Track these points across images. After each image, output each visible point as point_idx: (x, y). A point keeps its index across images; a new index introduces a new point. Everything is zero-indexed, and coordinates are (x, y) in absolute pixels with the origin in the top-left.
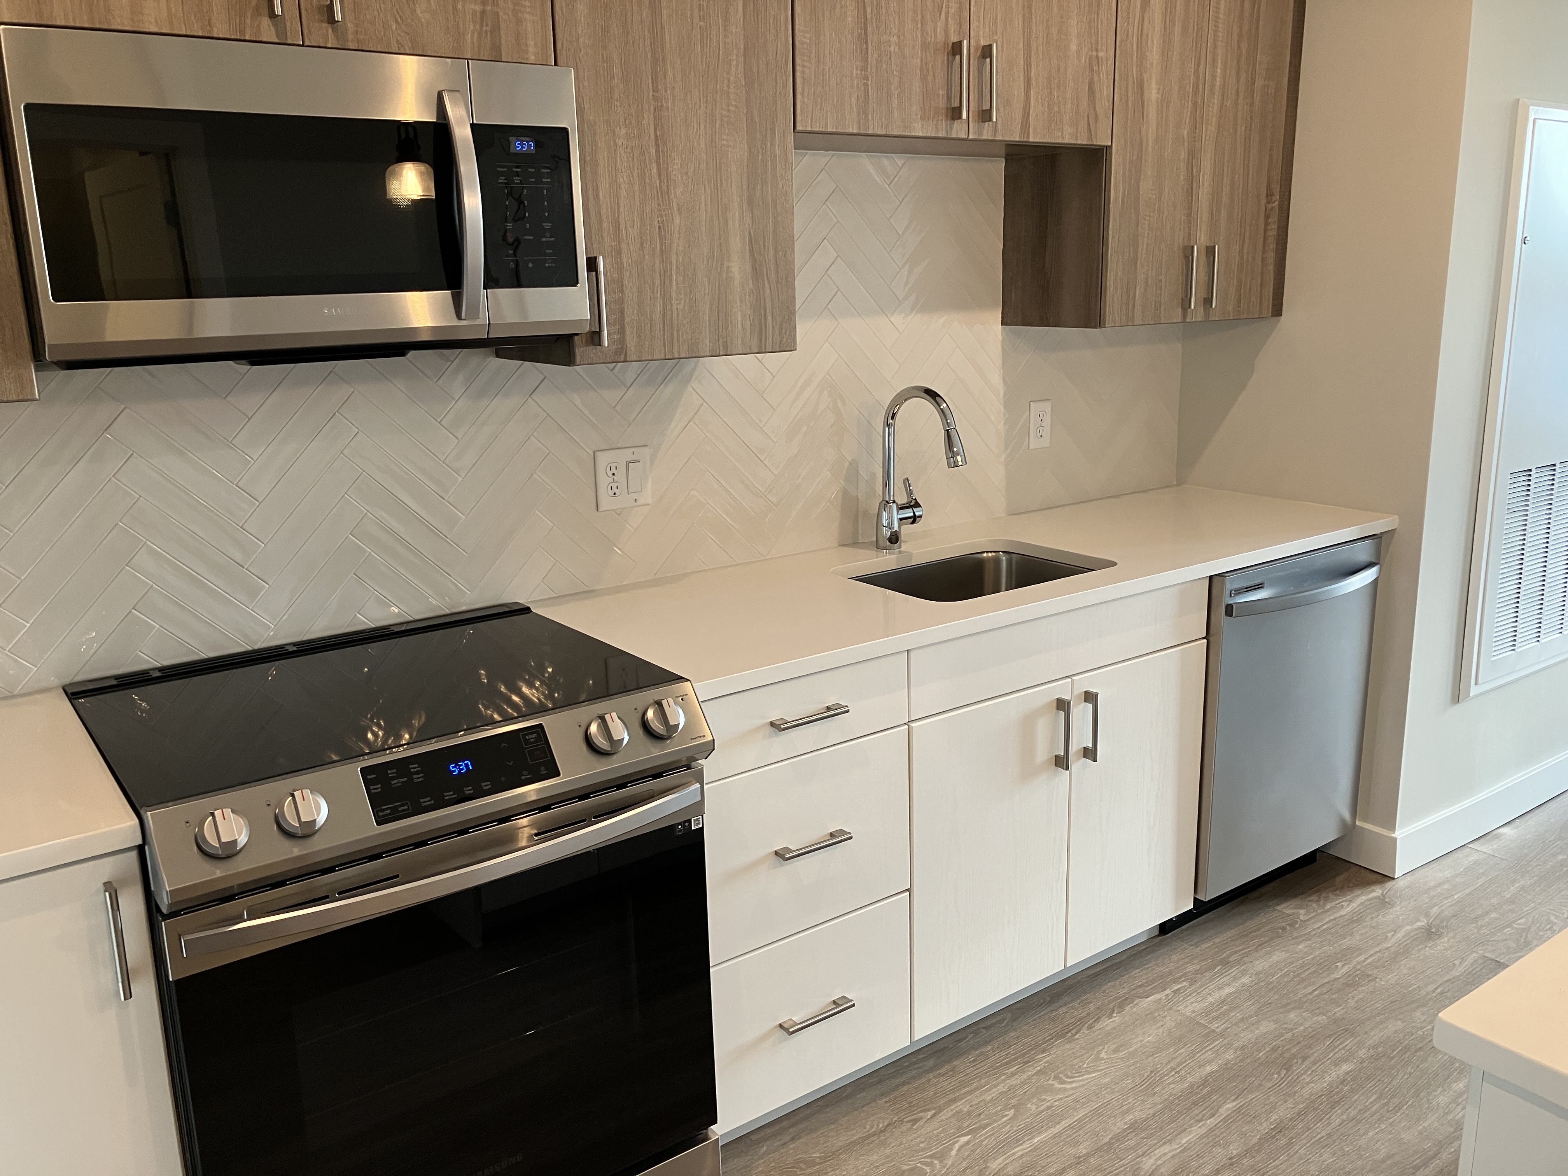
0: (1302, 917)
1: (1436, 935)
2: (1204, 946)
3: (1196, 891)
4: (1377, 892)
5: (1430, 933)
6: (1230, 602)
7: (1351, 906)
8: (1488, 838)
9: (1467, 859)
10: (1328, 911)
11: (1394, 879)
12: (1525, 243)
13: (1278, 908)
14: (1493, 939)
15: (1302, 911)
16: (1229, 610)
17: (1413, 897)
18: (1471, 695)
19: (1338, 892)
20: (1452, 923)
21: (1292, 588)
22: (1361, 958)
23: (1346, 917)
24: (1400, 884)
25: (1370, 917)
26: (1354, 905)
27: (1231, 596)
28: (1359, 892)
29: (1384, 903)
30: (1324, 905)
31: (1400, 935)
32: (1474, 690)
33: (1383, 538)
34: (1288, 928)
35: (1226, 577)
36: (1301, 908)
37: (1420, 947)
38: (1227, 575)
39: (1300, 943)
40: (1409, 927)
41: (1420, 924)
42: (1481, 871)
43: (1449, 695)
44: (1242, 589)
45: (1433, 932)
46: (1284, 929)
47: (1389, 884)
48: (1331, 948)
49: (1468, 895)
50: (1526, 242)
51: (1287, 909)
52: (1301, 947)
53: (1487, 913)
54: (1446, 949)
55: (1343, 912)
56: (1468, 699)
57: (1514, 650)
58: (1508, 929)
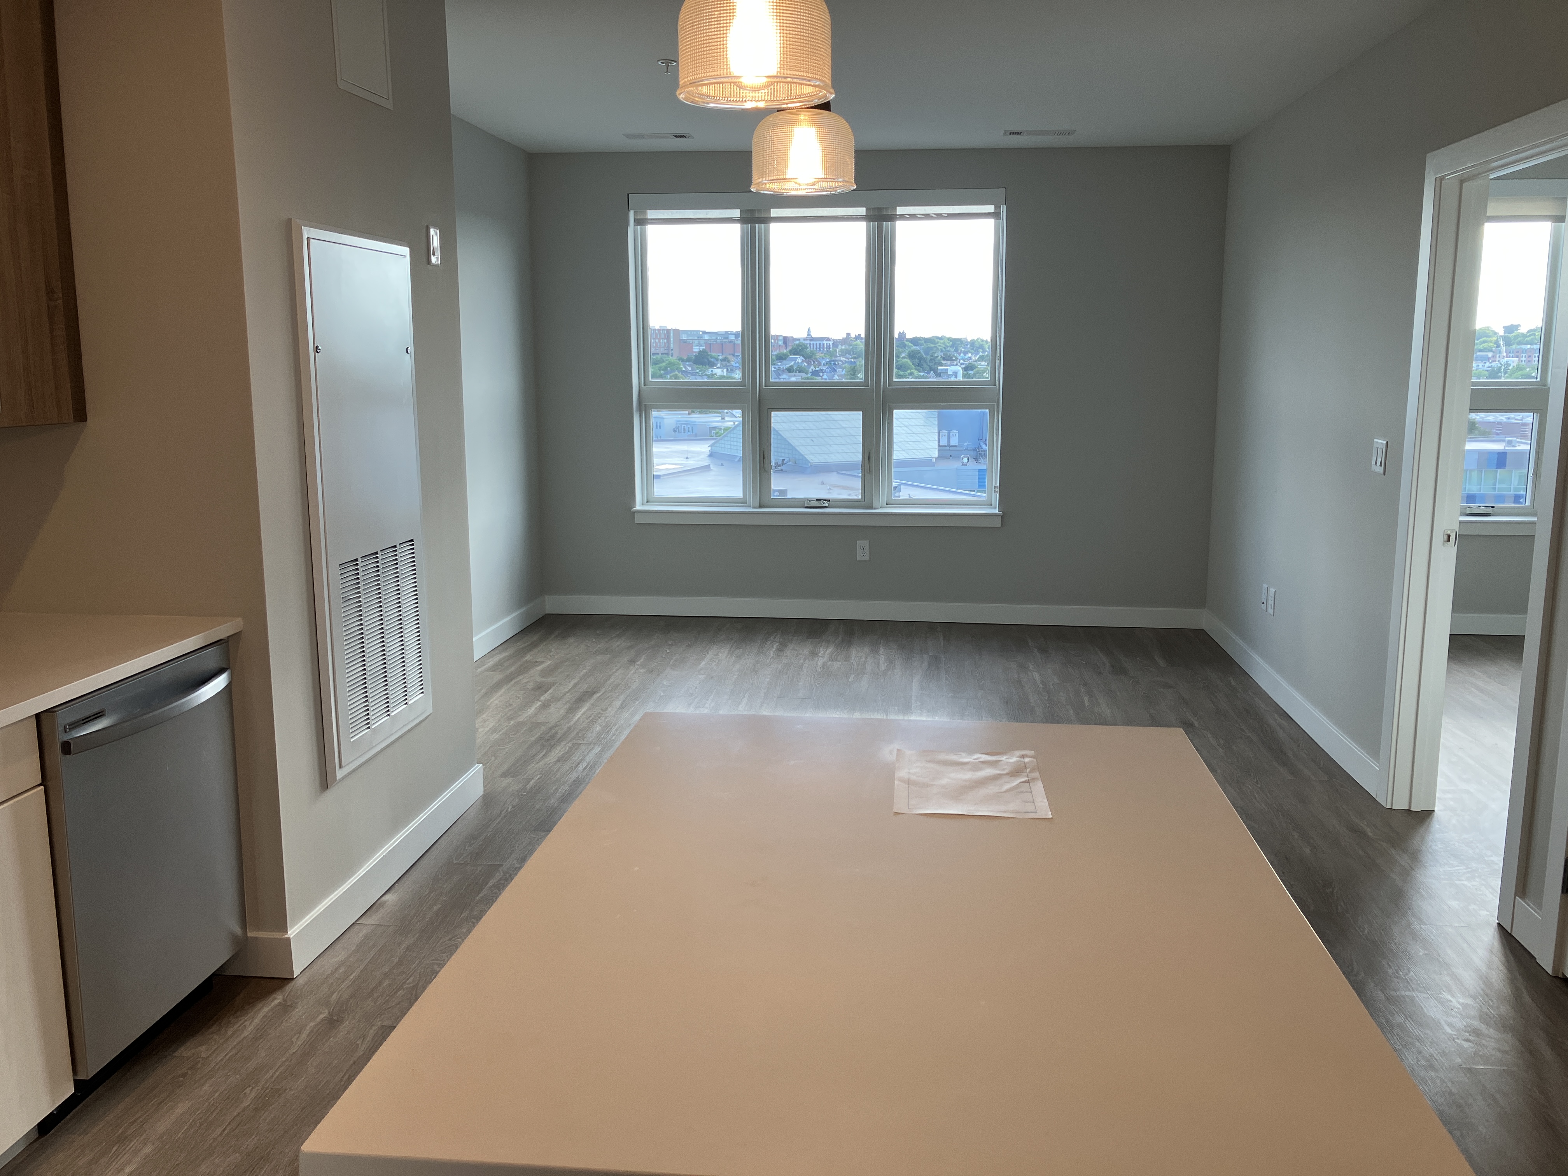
0: (203, 1055)
1: (339, 1021)
2: (95, 1130)
3: (75, 1071)
4: (278, 998)
5: (333, 1022)
6: (66, 737)
7: (254, 1024)
8: (374, 909)
9: (357, 937)
10: (231, 1036)
11: (293, 979)
12: (317, 352)
13: (176, 1054)
14: (389, 1006)
15: (203, 1048)
16: (66, 748)
17: (313, 991)
18: (338, 779)
19: (239, 1013)
20: (352, 1003)
21: (139, 710)
22: (268, 1075)
23: (250, 1036)
24: (300, 982)
25: (273, 1027)
26: (256, 1021)
27: (65, 732)
28: (261, 1005)
29: (286, 1008)
30: (226, 1031)
31: (304, 1035)
32: (340, 774)
33: (230, 642)
34: (190, 1072)
35: (56, 711)
36: (201, 1045)
37: (324, 1040)
38: (57, 709)
39: (203, 1084)
40: (312, 1024)
41: (322, 1016)
42: (371, 943)
43: (318, 783)
44: (79, 722)
45: (335, 1020)
46: (184, 1075)
47: (289, 987)
48: (238, 1076)
49: (362, 971)
50: (318, 350)
51: (185, 1052)
52: (206, 1087)
53: (380, 983)
54: (348, 1033)
55: (246, 1034)
56: (335, 783)
57: (369, 728)
58: (400, 992)
